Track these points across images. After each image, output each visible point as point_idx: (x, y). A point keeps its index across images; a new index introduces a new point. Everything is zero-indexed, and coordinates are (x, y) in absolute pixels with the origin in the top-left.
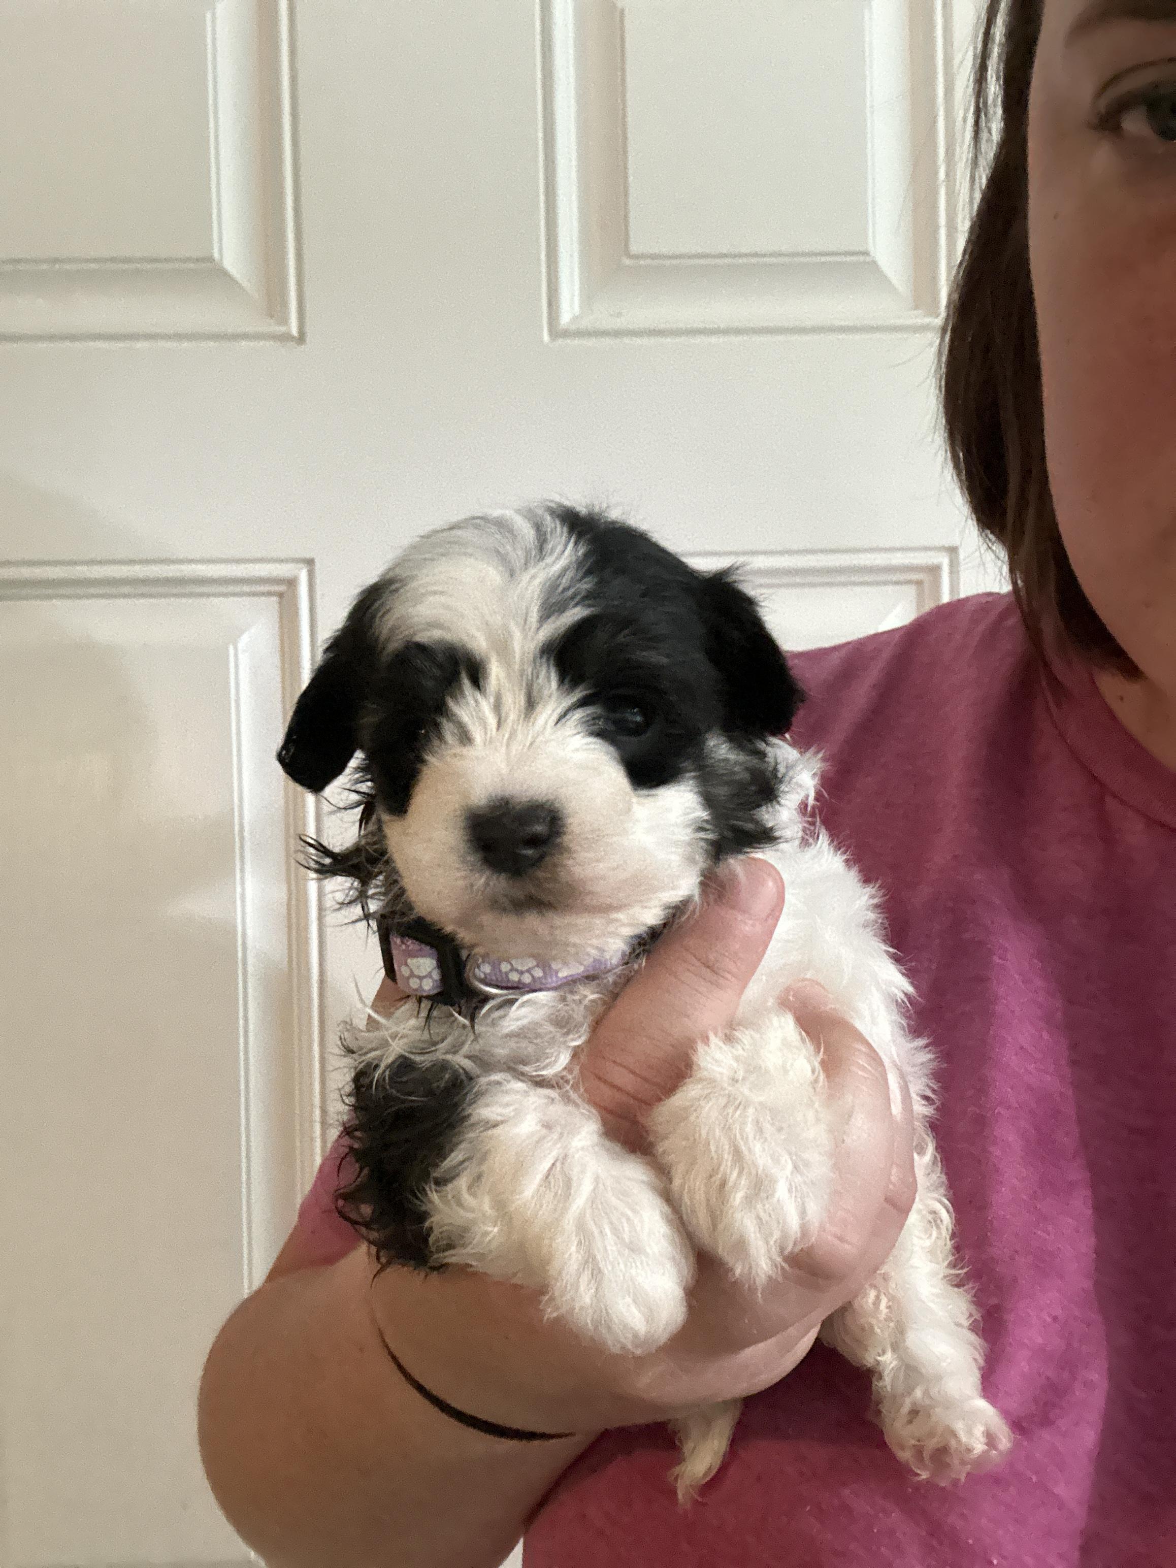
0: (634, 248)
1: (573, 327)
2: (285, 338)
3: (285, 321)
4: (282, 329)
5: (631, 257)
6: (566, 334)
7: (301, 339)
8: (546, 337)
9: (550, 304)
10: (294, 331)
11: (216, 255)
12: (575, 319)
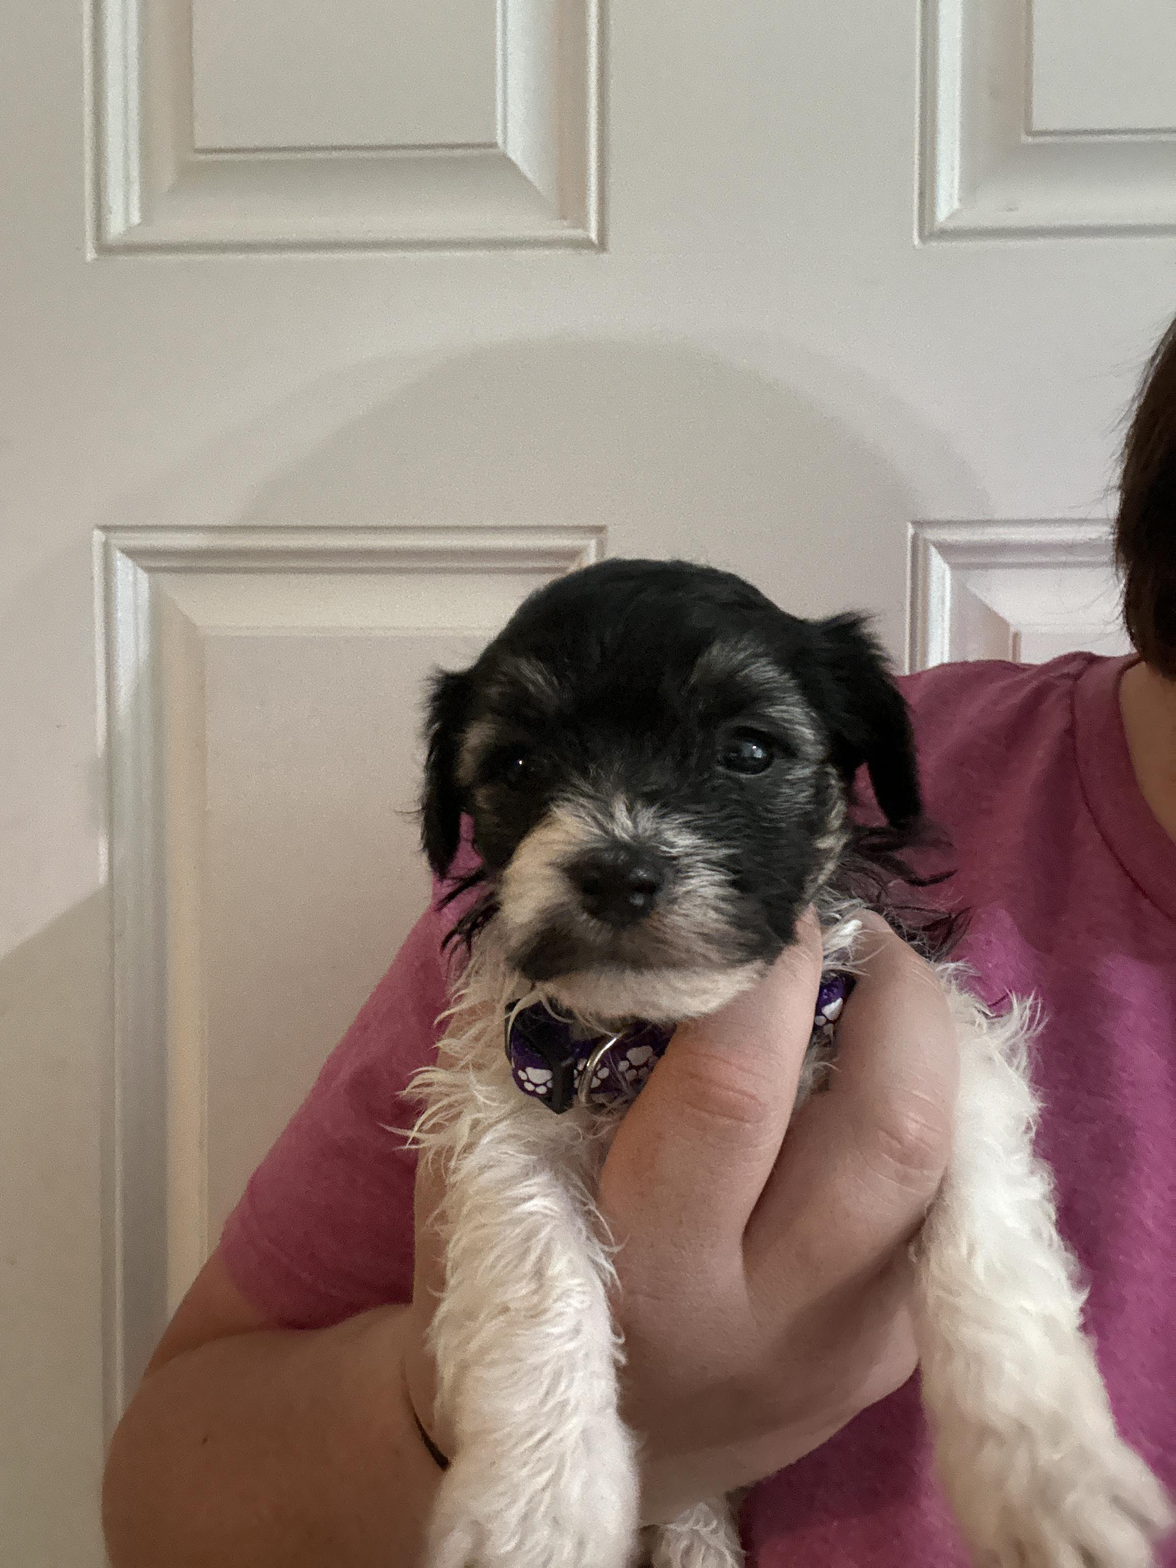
0: (1038, 124)
1: (951, 225)
2: (583, 244)
3: (582, 223)
4: (579, 233)
5: (1030, 133)
6: (944, 234)
7: (602, 245)
8: (916, 241)
9: (922, 195)
10: (593, 236)
11: (500, 141)
12: (951, 217)
